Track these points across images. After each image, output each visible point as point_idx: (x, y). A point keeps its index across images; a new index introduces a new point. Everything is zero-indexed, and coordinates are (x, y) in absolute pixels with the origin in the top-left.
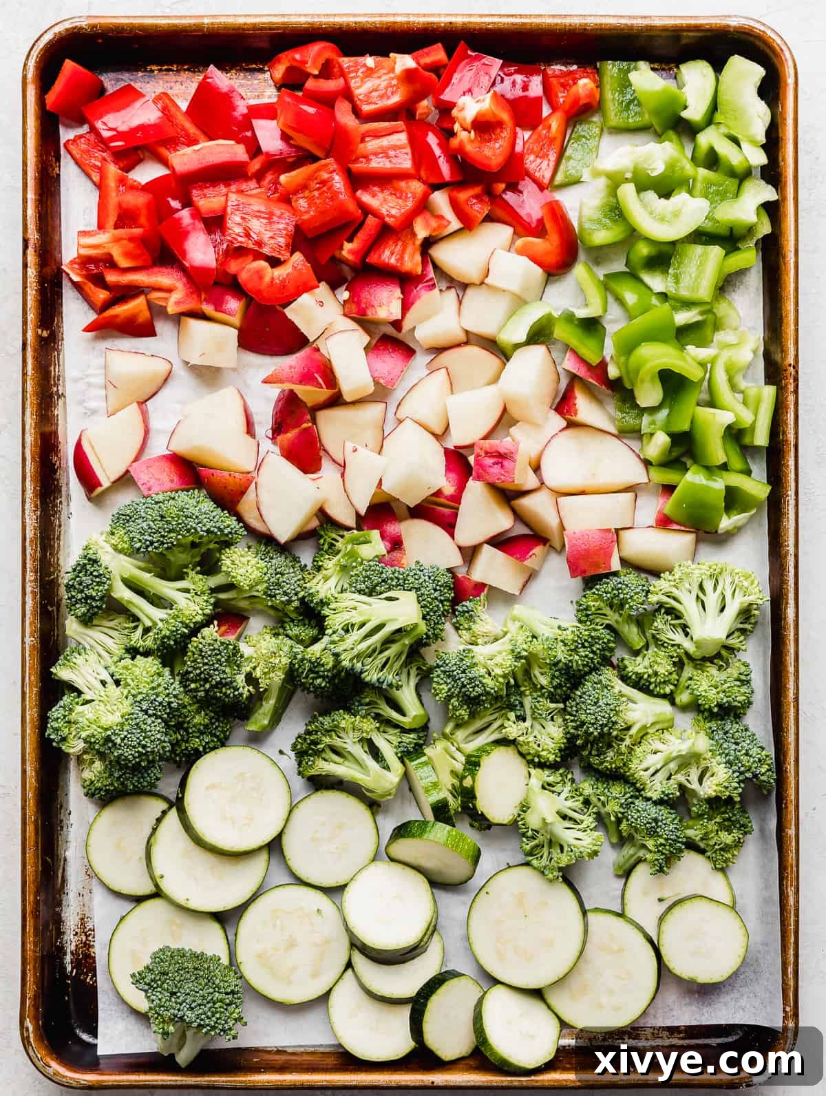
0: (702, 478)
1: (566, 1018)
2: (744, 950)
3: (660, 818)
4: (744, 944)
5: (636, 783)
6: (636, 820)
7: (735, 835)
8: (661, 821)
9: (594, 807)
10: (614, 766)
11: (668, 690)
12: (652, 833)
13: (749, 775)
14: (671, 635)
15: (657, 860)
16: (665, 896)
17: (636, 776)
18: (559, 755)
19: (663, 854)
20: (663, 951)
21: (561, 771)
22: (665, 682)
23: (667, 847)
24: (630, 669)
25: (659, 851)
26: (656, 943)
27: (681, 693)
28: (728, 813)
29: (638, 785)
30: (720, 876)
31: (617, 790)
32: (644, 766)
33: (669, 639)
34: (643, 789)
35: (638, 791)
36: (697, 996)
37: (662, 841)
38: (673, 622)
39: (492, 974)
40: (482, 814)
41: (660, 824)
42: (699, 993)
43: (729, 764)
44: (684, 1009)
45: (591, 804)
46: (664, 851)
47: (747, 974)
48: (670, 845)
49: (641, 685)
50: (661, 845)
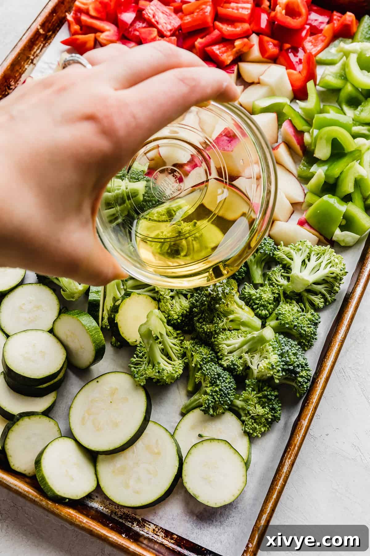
0: (336, 201)
1: (102, 485)
2: (238, 493)
3: (223, 375)
4: (241, 488)
5: (218, 352)
6: (207, 370)
7: (266, 410)
8: (222, 378)
9: (186, 359)
10: (209, 330)
11: (264, 312)
12: (213, 383)
13: (291, 367)
14: (279, 279)
15: (208, 400)
16: (204, 435)
17: (220, 346)
18: (181, 318)
19: (214, 398)
20: (185, 467)
21: (178, 332)
22: (263, 306)
23: (219, 396)
24: (247, 291)
25: (212, 395)
26: (184, 459)
27: (272, 320)
28: (267, 391)
29: (219, 354)
30: (246, 440)
31: (204, 351)
32: (228, 342)
33: (277, 280)
34: (221, 359)
35: (217, 358)
36: (195, 518)
37: (217, 389)
38: (283, 274)
39: (72, 431)
40: (117, 323)
41: (221, 378)
42: (197, 516)
43: (281, 355)
44: (183, 523)
45: (186, 356)
46: (215, 397)
47: (235, 518)
48: (221, 395)
49: (249, 301)
50: (216, 392)
